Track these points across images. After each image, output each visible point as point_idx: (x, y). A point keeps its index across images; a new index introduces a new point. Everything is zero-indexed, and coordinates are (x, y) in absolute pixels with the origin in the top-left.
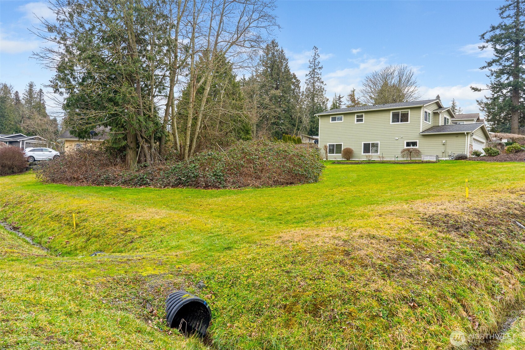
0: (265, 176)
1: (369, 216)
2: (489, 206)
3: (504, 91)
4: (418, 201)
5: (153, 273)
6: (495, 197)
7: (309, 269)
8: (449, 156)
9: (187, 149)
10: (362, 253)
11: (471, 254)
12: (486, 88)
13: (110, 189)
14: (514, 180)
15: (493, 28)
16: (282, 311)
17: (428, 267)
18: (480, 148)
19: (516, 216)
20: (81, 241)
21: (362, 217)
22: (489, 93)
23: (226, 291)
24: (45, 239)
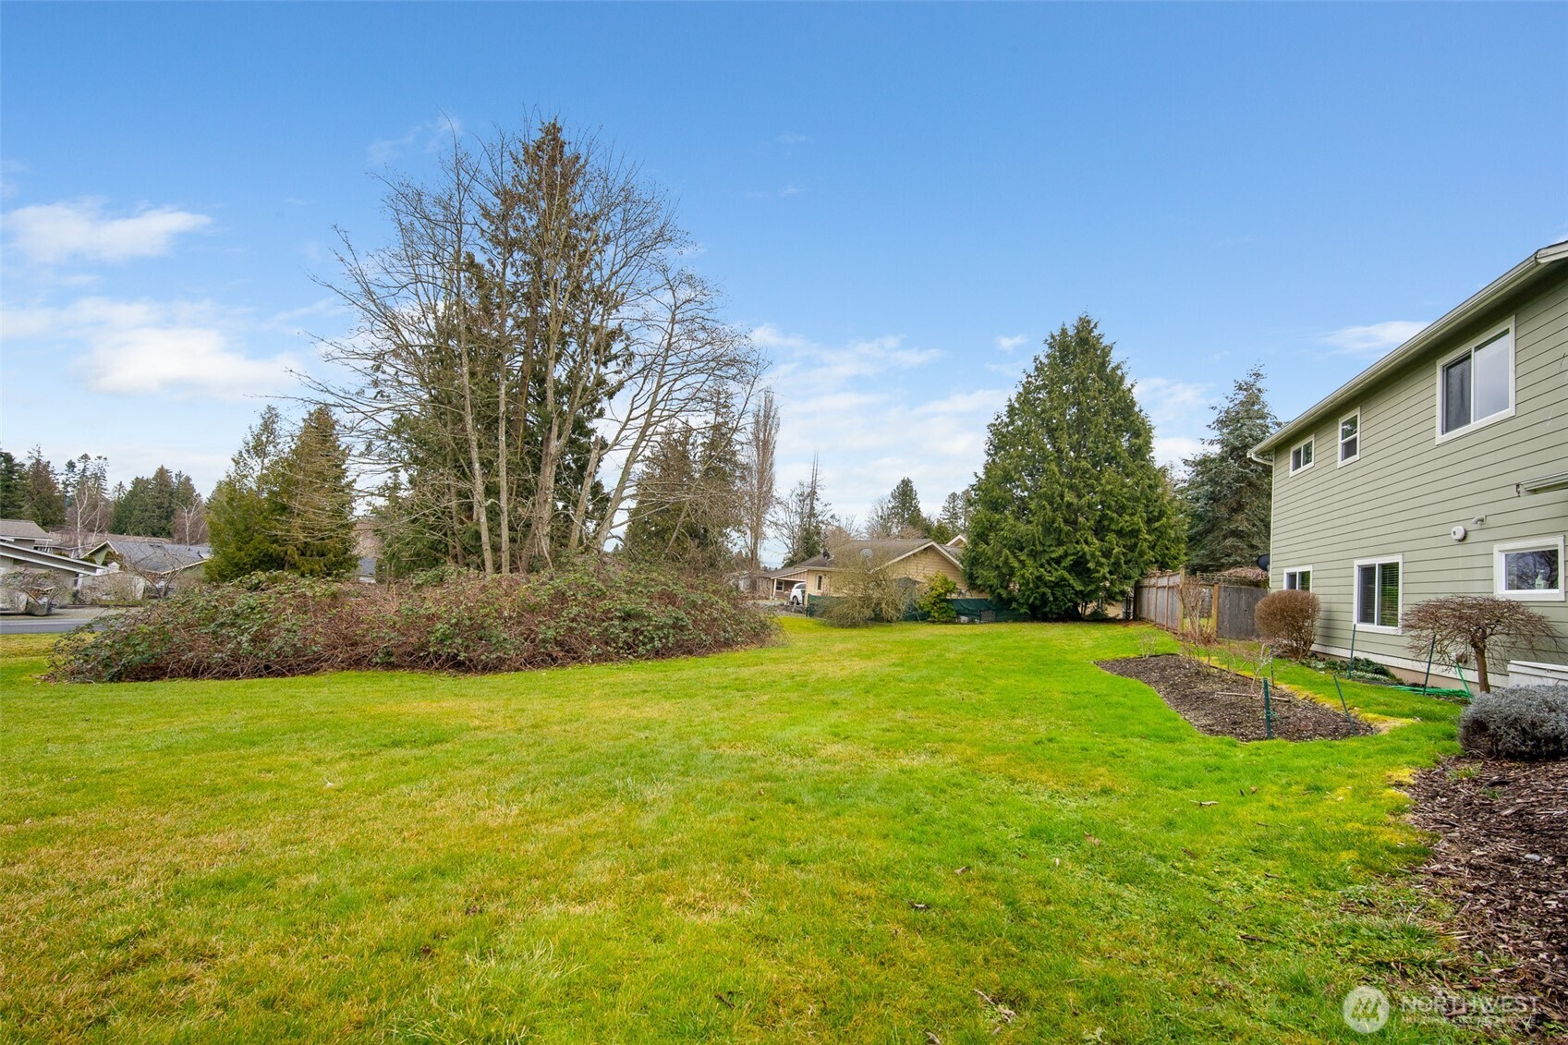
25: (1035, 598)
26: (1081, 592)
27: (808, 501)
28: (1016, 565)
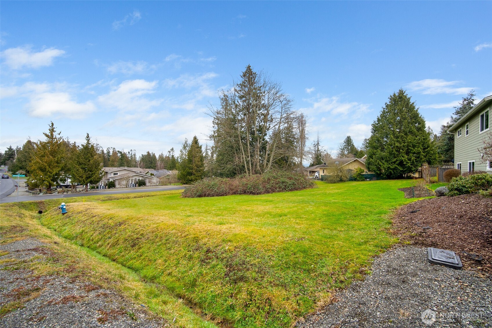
25: (388, 173)
26: (402, 170)
27: (317, 146)
28: (381, 164)
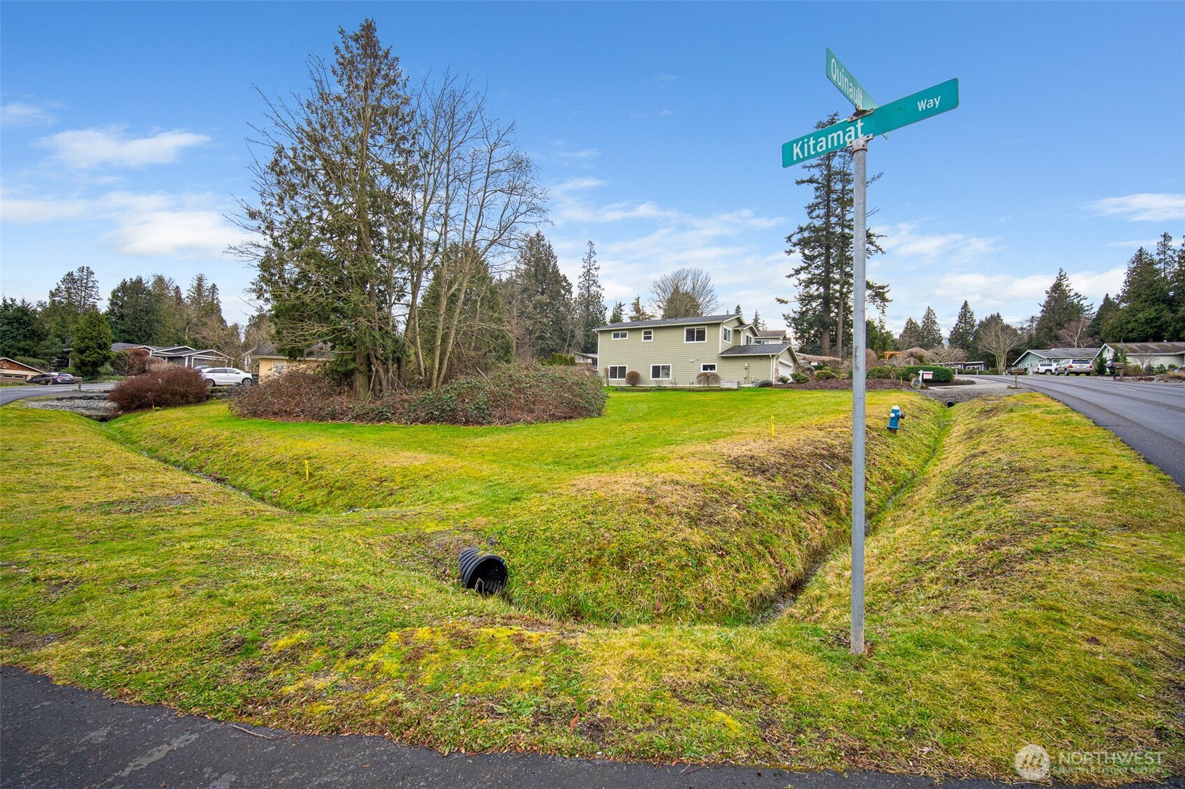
0: (539, 408)
1: (669, 459)
2: (796, 446)
3: (814, 304)
4: (721, 440)
5: (437, 529)
6: (803, 435)
7: (612, 519)
8: (753, 382)
9: (436, 373)
10: (667, 500)
11: (778, 499)
12: (794, 299)
13: (339, 427)
14: (823, 413)
15: (801, 230)
16: (587, 565)
17: (735, 513)
18: (787, 373)
19: (822, 456)
20: (320, 495)
21: (662, 459)
22: (797, 307)
23: (522, 546)
24: (268, 494)
